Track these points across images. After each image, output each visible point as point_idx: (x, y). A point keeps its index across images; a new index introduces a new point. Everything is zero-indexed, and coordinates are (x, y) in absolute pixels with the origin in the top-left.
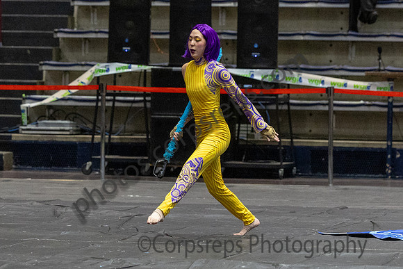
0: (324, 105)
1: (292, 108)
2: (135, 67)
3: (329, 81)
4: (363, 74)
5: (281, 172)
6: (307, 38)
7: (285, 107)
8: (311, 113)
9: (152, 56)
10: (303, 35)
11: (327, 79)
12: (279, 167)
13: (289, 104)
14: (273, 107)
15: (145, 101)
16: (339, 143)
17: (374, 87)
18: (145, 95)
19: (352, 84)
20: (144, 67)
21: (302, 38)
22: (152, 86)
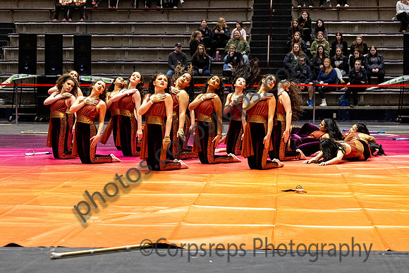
2: (30, 76)
6: (104, 62)
9: (37, 71)
10: (102, 61)
15: (35, 90)
18: (34, 87)
20: (34, 76)
21: (101, 63)
22: (38, 83)
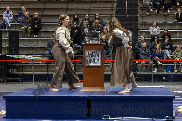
0: (31, 63)
1: (23, 64)
3: (32, 58)
4: (41, 56)
5: (20, 80)
6: (26, 47)
7: (21, 64)
8: (28, 66)
10: (25, 46)
11: (32, 57)
12: (20, 79)
13: (22, 63)
14: (18, 64)
16: (35, 73)
17: (44, 59)
19: (38, 58)
21: (25, 47)
